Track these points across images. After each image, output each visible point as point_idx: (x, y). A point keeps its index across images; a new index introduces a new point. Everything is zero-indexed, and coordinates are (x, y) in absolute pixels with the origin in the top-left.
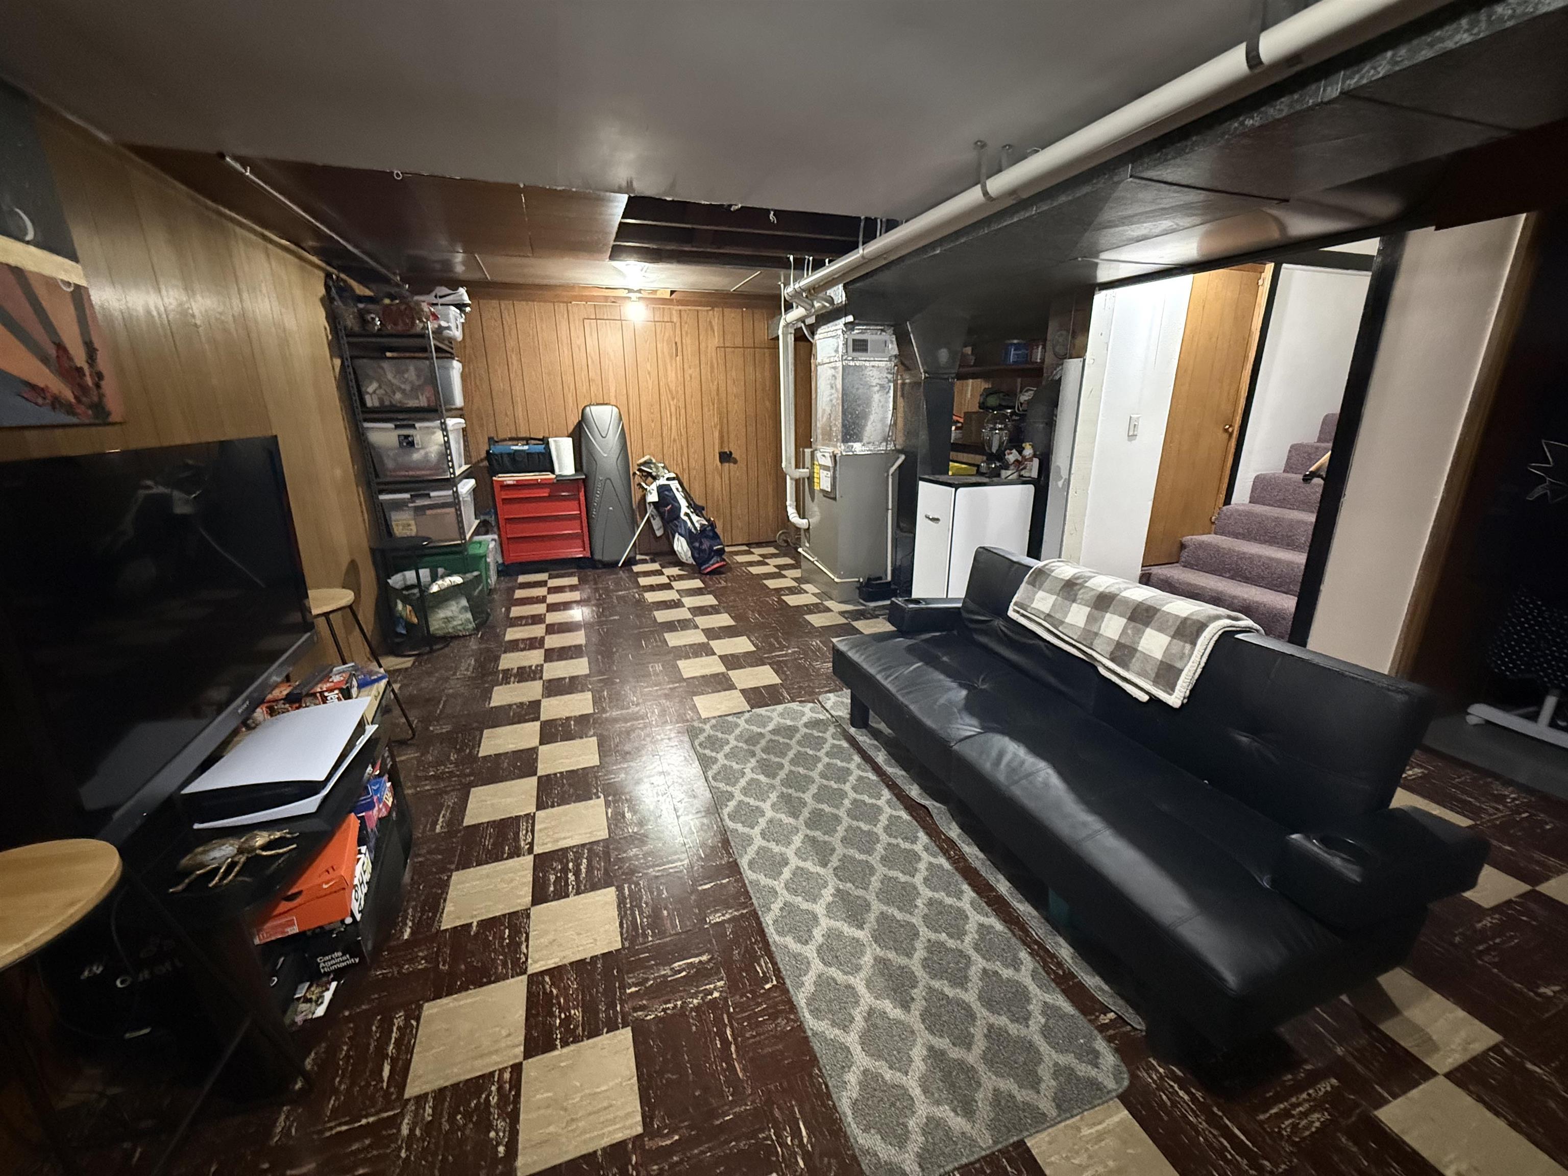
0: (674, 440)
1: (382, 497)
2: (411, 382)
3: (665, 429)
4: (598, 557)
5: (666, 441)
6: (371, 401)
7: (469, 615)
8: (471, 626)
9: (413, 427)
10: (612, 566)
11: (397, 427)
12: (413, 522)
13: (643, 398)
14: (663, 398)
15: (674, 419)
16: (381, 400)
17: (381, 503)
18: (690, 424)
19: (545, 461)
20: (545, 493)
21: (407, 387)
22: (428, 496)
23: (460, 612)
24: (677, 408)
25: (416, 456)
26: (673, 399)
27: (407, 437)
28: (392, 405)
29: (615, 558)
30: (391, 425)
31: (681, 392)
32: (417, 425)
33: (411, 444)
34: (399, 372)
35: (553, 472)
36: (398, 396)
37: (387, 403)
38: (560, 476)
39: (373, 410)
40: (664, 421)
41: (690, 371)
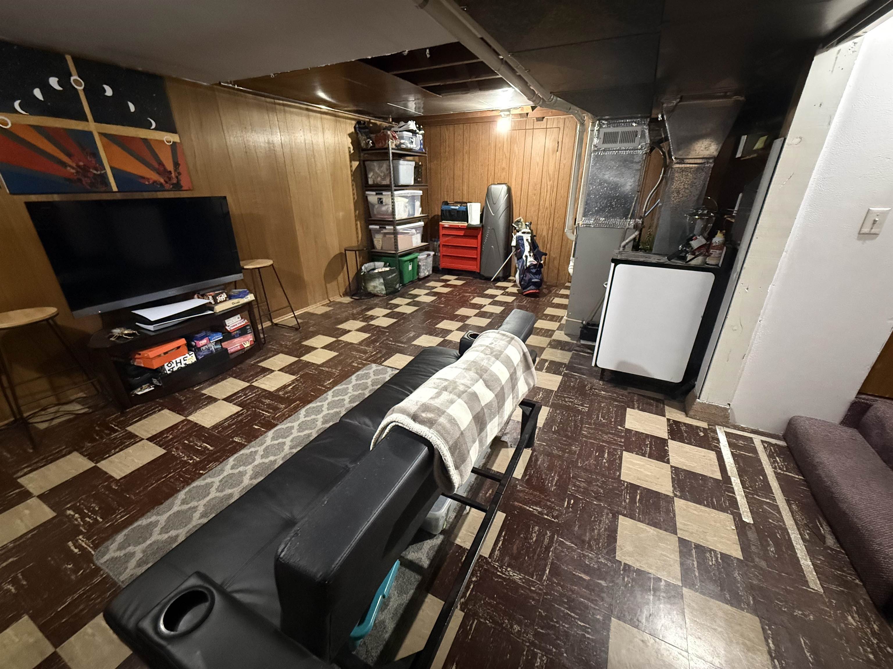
0: (547, 208)
1: (371, 227)
2: (384, 172)
3: (542, 200)
4: (482, 273)
5: (541, 208)
6: (370, 182)
7: (383, 287)
8: (384, 292)
9: (381, 194)
10: (488, 279)
11: (377, 194)
12: (381, 240)
13: (531, 180)
14: (543, 180)
15: (549, 194)
16: (374, 181)
17: (370, 230)
18: (559, 197)
19: (464, 216)
20: (462, 233)
21: (382, 174)
22: (385, 228)
23: (379, 285)
24: (552, 187)
25: (384, 208)
26: (550, 181)
27: (380, 199)
28: (377, 184)
29: (491, 276)
30: (374, 193)
31: (556, 176)
32: (384, 193)
33: (382, 202)
34: (380, 167)
35: (468, 222)
36: (379, 179)
37: (375, 182)
38: (471, 225)
39: (371, 186)
40: (542, 195)
41: (564, 162)
